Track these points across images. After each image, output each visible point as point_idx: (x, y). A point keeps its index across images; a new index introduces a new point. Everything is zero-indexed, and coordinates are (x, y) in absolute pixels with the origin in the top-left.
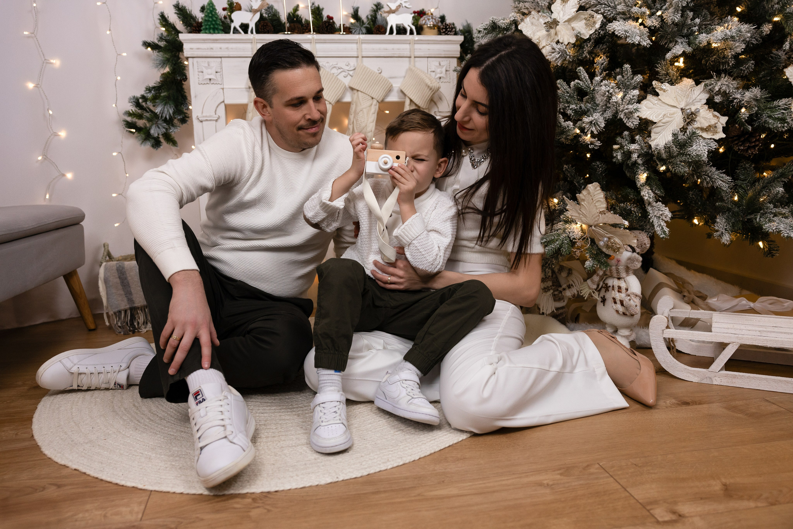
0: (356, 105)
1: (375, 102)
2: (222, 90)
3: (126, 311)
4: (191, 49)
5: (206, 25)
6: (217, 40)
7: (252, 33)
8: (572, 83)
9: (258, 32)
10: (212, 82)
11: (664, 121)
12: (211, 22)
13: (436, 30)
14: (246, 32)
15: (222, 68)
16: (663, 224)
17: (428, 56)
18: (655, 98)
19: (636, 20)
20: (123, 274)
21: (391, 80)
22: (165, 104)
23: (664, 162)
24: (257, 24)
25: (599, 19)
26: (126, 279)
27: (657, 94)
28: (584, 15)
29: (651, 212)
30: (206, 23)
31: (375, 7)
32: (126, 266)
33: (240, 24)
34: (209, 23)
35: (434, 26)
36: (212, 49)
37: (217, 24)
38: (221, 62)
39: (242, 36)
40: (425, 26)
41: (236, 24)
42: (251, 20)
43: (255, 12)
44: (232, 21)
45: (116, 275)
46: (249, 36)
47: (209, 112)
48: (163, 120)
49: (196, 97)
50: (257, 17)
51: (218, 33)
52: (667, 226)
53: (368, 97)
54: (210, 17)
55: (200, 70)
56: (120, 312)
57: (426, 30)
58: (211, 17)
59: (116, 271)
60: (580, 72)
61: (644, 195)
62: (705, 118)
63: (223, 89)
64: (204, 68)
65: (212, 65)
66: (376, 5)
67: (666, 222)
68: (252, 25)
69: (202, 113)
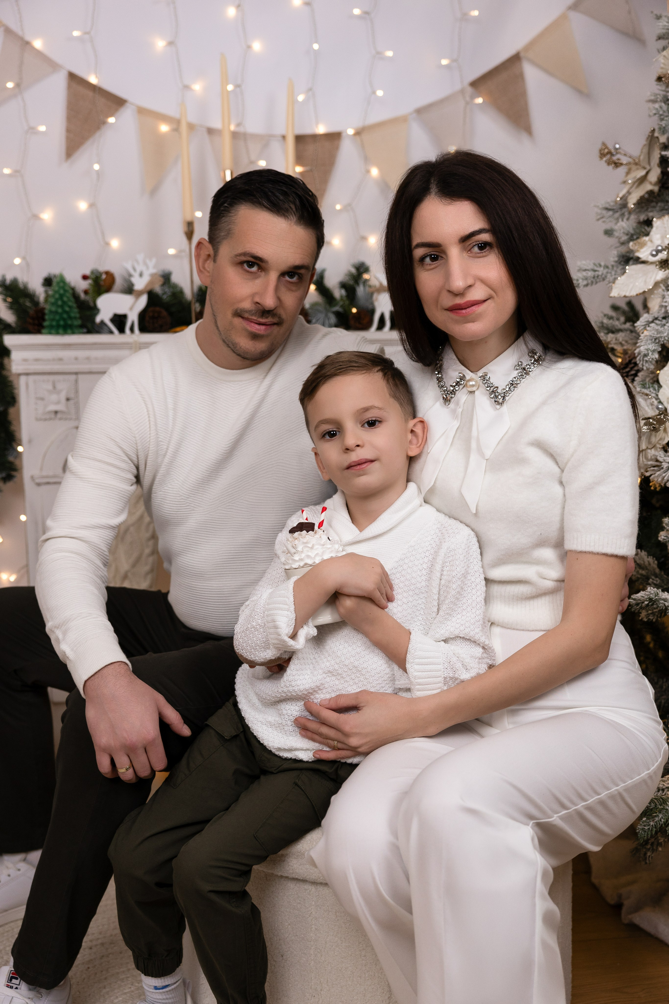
4: (25, 360)
5: (52, 320)
6: (70, 344)
7: (132, 330)
9: (144, 329)
10: (59, 416)
12: (61, 314)
14: (122, 330)
15: (77, 392)
24: (142, 316)
30: (52, 317)
33: (110, 315)
34: (57, 317)
36: (61, 359)
37: (70, 318)
38: (76, 381)
41: (104, 316)
42: (131, 309)
43: (139, 294)
44: (97, 311)
46: (128, 337)
47: (53, 468)
50: (143, 301)
51: (73, 333)
54: (58, 306)
55: (38, 396)
58: (62, 307)
64: (45, 392)
65: (59, 386)
68: (133, 317)
69: (41, 469)
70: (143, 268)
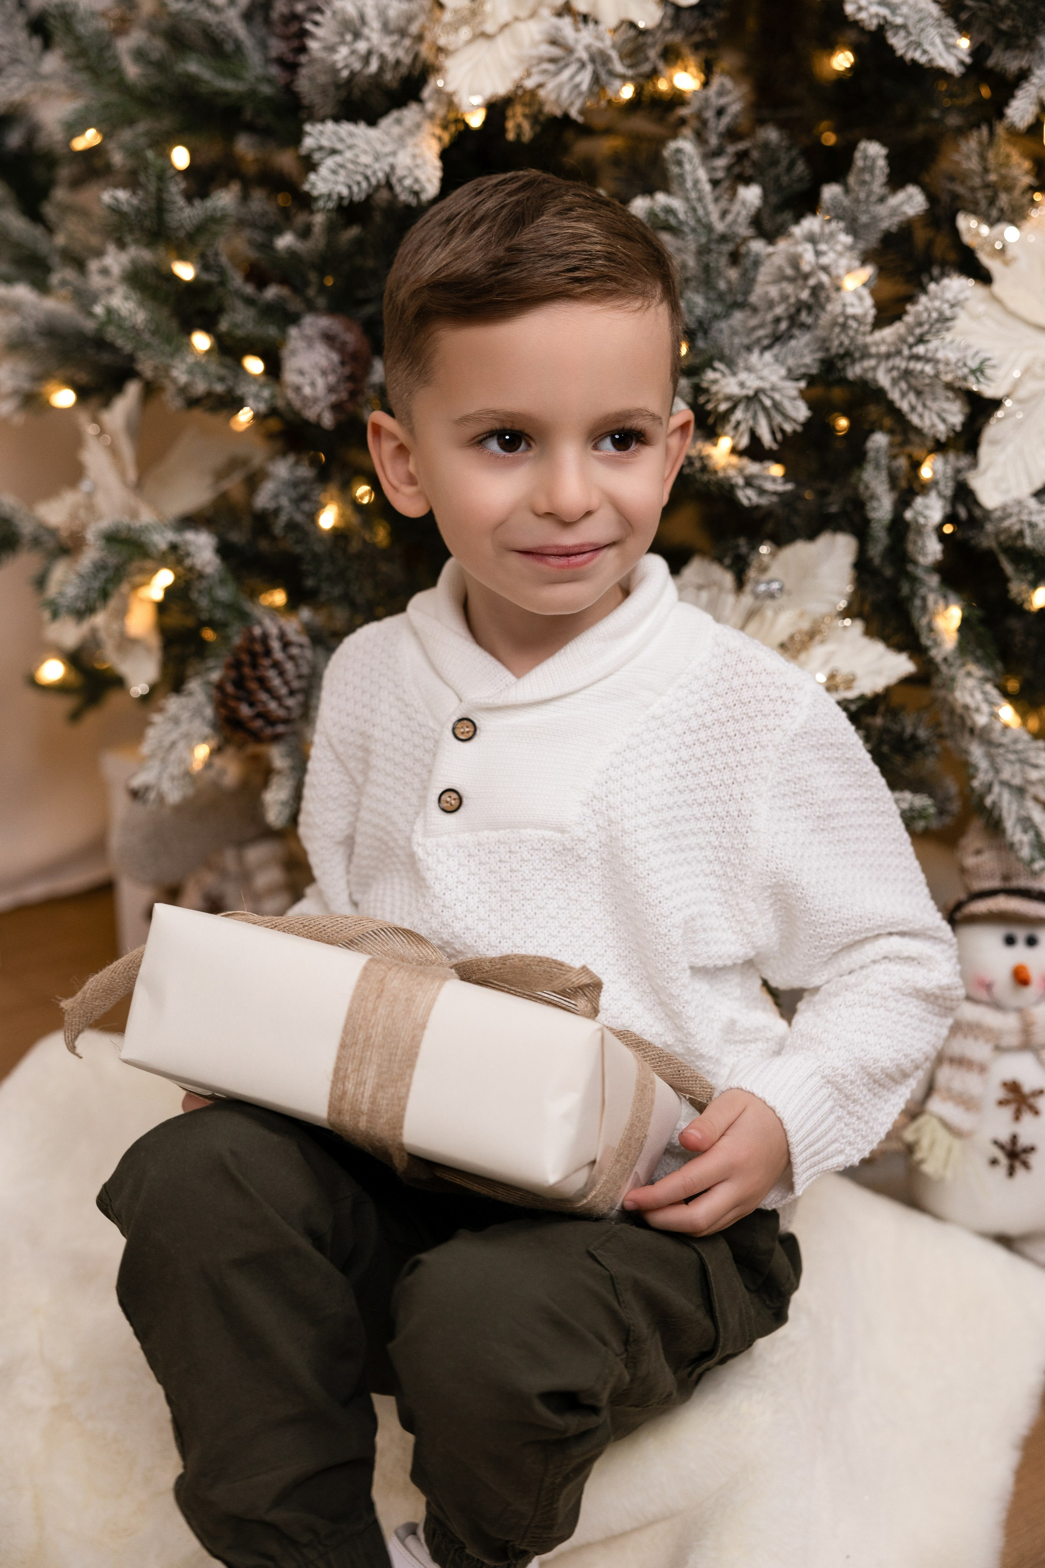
11: (1022, 393)
27: (984, 277)
60: (680, 163)
61: (966, 707)
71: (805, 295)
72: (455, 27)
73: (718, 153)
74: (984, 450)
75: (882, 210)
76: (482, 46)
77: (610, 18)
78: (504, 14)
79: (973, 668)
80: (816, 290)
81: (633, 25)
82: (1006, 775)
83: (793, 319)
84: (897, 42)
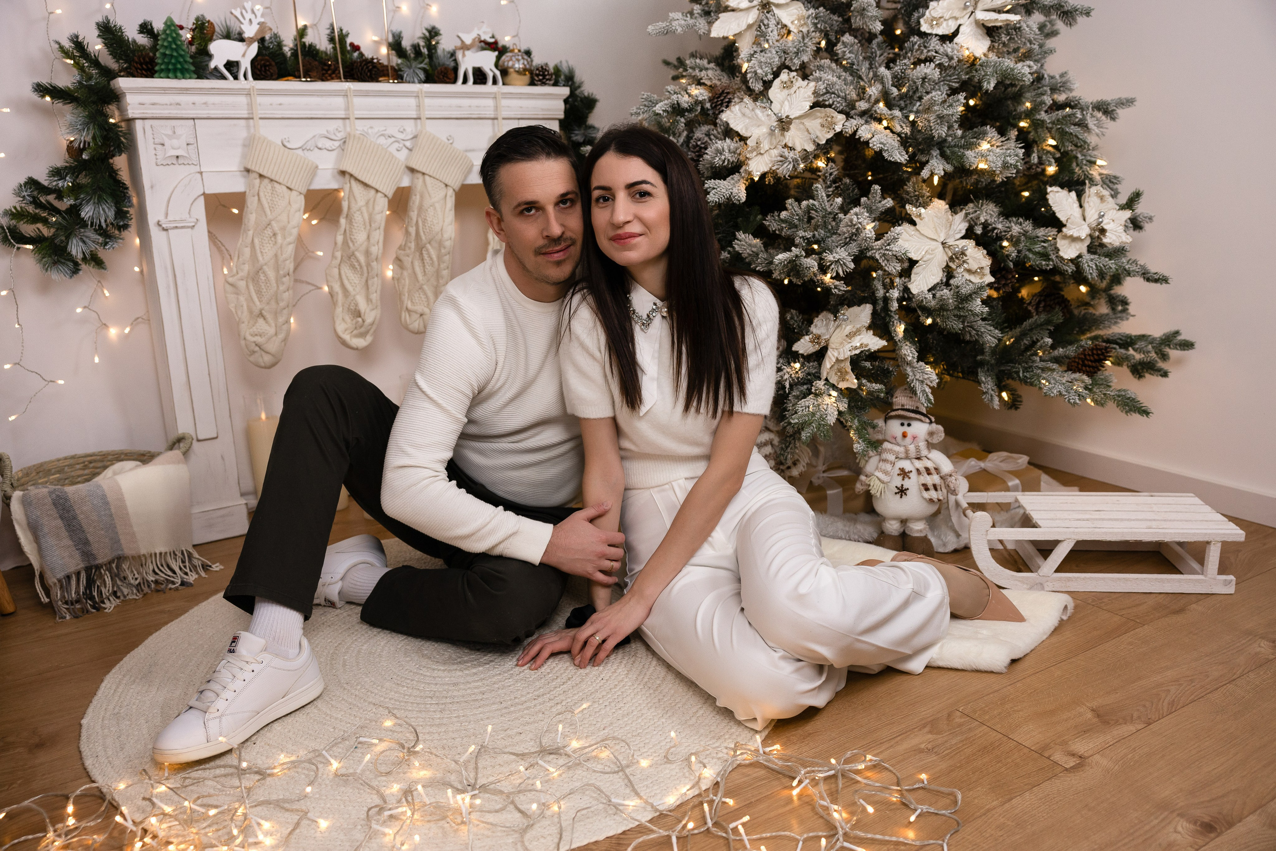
0: (422, 197)
1: (450, 192)
2: (199, 175)
3: (78, 574)
4: (140, 104)
6: (187, 89)
7: (246, 77)
8: (804, 203)
10: (181, 161)
11: (925, 259)
12: (176, 58)
13: (527, 78)
15: (196, 138)
16: (928, 390)
17: (519, 116)
18: (912, 228)
19: (880, 121)
20: (68, 511)
21: (469, 155)
22: (99, 203)
23: (928, 312)
25: (841, 120)
26: (75, 517)
27: (913, 223)
28: (821, 112)
29: (911, 374)
31: (427, 34)
32: (70, 496)
33: (225, 62)
35: (525, 70)
36: (178, 104)
37: (186, 62)
38: (195, 127)
39: (230, 83)
40: (512, 70)
41: (218, 61)
42: (244, 55)
43: (251, 40)
44: (210, 56)
45: (54, 512)
47: (178, 213)
48: (95, 230)
49: (152, 187)
50: (254, 49)
52: (932, 393)
53: (440, 184)
55: (157, 141)
56: (68, 577)
57: (513, 76)
58: (176, 50)
59: (53, 507)
60: (817, 191)
61: (903, 354)
62: (975, 259)
63: (201, 173)
64: (164, 137)
65: (179, 131)
66: (430, 32)
67: (930, 387)
68: (246, 65)
69: (167, 215)
70: (252, 17)
71: (854, 231)
72: (751, 152)
73: (830, 187)
74: (912, 276)
75: (880, 205)
76: (760, 157)
77: (799, 148)
78: (767, 148)
79: (908, 343)
80: (858, 229)
81: (805, 150)
82: (917, 377)
83: (851, 238)
84: (885, 155)
